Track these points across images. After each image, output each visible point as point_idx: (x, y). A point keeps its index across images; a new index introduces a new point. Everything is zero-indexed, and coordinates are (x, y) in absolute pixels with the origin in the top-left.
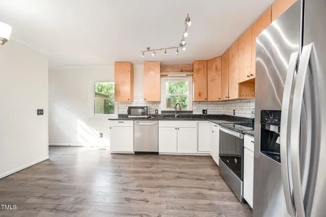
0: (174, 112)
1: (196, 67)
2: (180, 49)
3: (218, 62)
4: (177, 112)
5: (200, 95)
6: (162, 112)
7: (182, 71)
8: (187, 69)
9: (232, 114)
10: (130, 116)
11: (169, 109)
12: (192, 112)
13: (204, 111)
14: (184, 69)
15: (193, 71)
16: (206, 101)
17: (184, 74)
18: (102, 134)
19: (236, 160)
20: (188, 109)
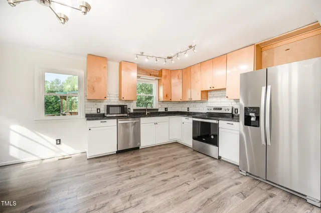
0: (145, 110)
1: (164, 73)
2: (167, 60)
3: (180, 73)
4: (148, 110)
5: (167, 96)
6: (134, 110)
7: (151, 75)
8: (155, 74)
9: (186, 111)
10: (108, 115)
11: (139, 108)
12: (158, 109)
13: (165, 108)
14: (153, 73)
15: (161, 77)
16: (171, 102)
17: (154, 78)
18: (60, 140)
19: (212, 137)
20: (154, 107)
